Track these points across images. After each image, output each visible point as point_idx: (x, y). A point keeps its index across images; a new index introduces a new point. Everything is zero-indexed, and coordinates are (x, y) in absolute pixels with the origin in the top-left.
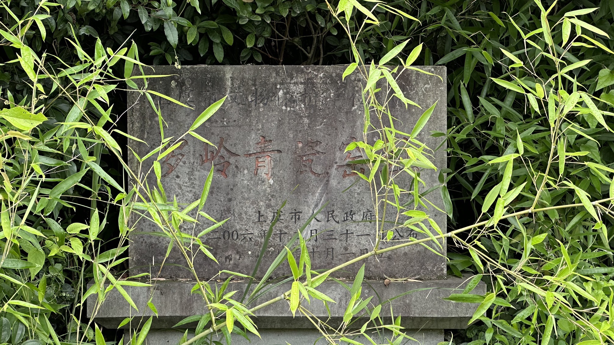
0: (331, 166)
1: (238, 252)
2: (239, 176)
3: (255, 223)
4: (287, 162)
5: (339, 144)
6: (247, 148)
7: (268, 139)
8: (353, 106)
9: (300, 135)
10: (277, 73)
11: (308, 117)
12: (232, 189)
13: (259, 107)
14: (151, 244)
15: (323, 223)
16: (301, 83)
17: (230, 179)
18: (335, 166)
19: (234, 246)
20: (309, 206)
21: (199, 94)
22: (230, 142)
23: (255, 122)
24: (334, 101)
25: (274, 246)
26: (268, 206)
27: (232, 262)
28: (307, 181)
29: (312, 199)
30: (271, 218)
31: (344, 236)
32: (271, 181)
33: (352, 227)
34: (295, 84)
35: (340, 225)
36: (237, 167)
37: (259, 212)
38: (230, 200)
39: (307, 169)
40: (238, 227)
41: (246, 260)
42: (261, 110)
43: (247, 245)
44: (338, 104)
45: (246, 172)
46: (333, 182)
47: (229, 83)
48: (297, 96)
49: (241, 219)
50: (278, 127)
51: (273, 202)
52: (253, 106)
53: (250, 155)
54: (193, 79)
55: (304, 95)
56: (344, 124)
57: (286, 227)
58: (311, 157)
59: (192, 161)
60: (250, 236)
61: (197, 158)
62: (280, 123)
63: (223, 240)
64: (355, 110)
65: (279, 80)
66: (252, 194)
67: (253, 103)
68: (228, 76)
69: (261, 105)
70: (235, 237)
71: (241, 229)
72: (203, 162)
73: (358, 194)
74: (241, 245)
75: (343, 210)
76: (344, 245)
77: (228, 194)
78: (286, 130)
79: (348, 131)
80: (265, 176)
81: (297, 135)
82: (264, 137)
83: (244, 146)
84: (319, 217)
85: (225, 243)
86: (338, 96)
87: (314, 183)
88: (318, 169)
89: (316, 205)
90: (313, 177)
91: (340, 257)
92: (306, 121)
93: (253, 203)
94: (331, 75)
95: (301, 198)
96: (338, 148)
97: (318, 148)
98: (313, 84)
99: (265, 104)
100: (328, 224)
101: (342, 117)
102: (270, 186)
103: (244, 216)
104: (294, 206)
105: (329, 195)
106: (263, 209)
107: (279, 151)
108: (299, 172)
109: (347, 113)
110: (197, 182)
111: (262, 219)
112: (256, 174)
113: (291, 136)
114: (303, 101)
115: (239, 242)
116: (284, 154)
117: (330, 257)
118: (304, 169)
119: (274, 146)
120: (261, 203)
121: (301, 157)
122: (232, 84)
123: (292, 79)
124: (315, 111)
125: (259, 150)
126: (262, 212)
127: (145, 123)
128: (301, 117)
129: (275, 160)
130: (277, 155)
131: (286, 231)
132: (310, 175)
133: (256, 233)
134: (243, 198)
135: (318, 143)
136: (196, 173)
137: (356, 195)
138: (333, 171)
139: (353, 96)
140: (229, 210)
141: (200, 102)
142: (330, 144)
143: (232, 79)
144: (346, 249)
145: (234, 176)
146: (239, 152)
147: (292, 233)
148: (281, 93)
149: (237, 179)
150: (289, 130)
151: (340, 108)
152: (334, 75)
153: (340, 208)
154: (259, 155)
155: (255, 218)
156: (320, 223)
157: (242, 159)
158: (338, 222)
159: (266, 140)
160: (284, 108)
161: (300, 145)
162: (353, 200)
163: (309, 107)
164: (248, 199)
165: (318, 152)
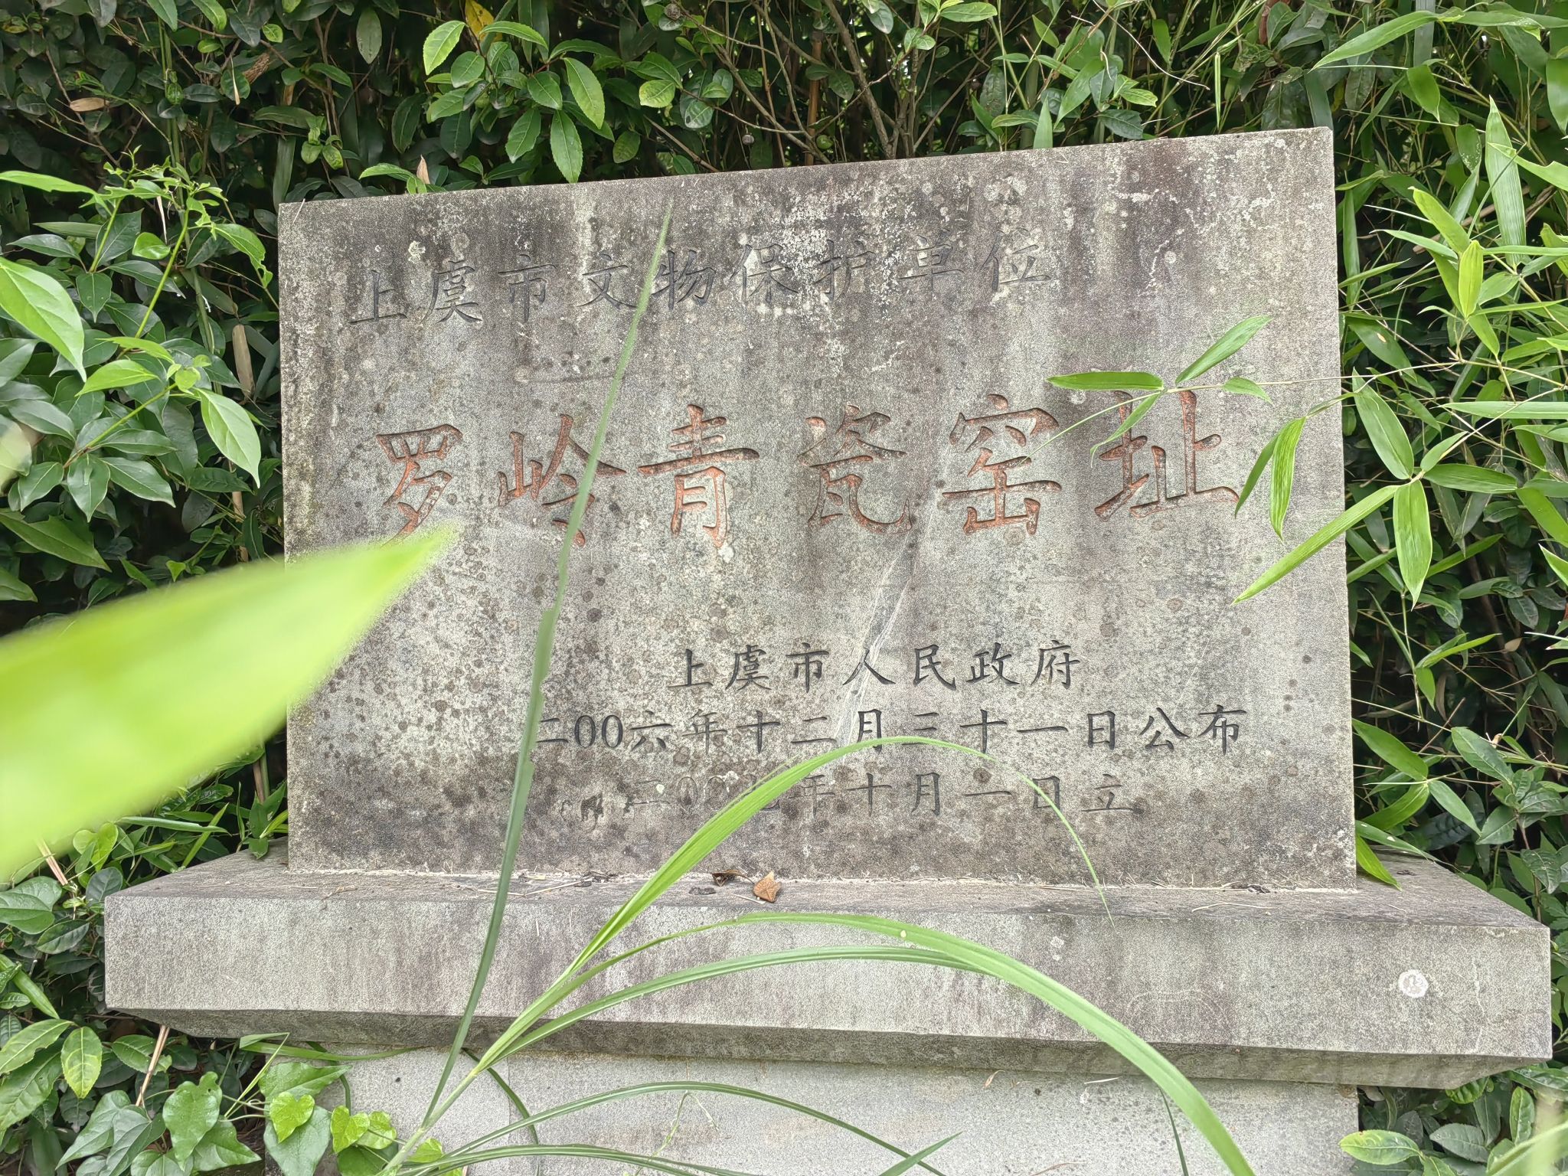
0: (922, 497)
1: (622, 787)
2: (622, 535)
3: (675, 689)
4: (778, 487)
5: (949, 420)
6: (647, 448)
7: (712, 413)
8: (995, 288)
9: (817, 396)
10: (740, 198)
11: (844, 335)
12: (601, 581)
13: (682, 311)
14: (354, 760)
15: (900, 688)
16: (819, 224)
17: (594, 548)
18: (938, 495)
19: (609, 767)
20: (851, 633)
21: (496, 277)
22: (591, 426)
23: (669, 361)
24: (930, 277)
25: (740, 766)
26: (719, 634)
27: (603, 820)
28: (843, 549)
29: (861, 610)
30: (727, 673)
31: (975, 732)
32: (727, 553)
33: (1001, 701)
34: (798, 226)
35: (958, 696)
36: (614, 508)
37: (689, 653)
38: (595, 616)
39: (844, 508)
40: (621, 705)
41: (648, 813)
42: (690, 319)
43: (650, 762)
44: (944, 284)
45: (644, 522)
46: (932, 550)
47: (585, 239)
48: (805, 269)
49: (631, 677)
50: (745, 373)
51: (733, 621)
52: (665, 310)
53: (658, 467)
54: (472, 233)
55: (828, 262)
56: (963, 351)
57: (779, 703)
58: (855, 468)
59: (475, 493)
60: (661, 733)
61: (490, 485)
62: (753, 360)
63: (573, 746)
64: (1002, 304)
65: (746, 218)
66: (667, 595)
67: (663, 299)
68: (583, 215)
69: (690, 303)
70: (613, 737)
71: (630, 710)
72: (510, 494)
73: (1021, 588)
74: (634, 765)
75: (969, 642)
76: (976, 763)
77: (588, 597)
78: (773, 383)
79: (978, 374)
80: (707, 536)
81: (807, 397)
82: (700, 409)
83: (636, 441)
84: (889, 666)
85: (582, 757)
86: (942, 258)
87: (868, 554)
88: (881, 507)
89: (878, 629)
90: (863, 534)
91: (962, 805)
92: (836, 347)
93: (667, 625)
94: (918, 192)
95: (826, 604)
96: (945, 433)
97: (878, 438)
98: (856, 223)
99: (701, 301)
100: (917, 691)
101: (957, 328)
102: (724, 568)
103: (640, 666)
104: (805, 633)
105: (921, 593)
106: (701, 642)
107: (750, 452)
108: (817, 518)
109: (974, 314)
110: (490, 561)
111: (698, 676)
112: (676, 531)
113: (789, 400)
114: (824, 282)
115: (625, 754)
116: (765, 463)
117: (928, 803)
118: (831, 507)
119: (732, 436)
120: (695, 625)
121: (822, 468)
122: (597, 242)
123: (787, 210)
124: (864, 313)
125: (685, 452)
126: (699, 656)
127: (331, 378)
128: (819, 337)
129: (738, 484)
130: (744, 465)
131: (778, 714)
132: (855, 526)
133: (680, 721)
134: (637, 607)
135: (877, 418)
136: (487, 531)
137: (1013, 593)
138: (932, 512)
139: (995, 255)
140: (591, 649)
141: (497, 303)
142: (919, 420)
143: (596, 224)
144: (982, 776)
145: (607, 536)
146: (622, 461)
147: (796, 721)
148: (751, 261)
149: (616, 549)
150: (782, 381)
151: (950, 300)
152: (927, 188)
153: (960, 638)
154: (683, 465)
155: (675, 672)
156: (889, 687)
157: (631, 481)
158: (952, 686)
159: (706, 417)
160: (763, 309)
161: (819, 430)
162: (1004, 607)
163: (847, 300)
164: (653, 610)
165: (880, 452)
